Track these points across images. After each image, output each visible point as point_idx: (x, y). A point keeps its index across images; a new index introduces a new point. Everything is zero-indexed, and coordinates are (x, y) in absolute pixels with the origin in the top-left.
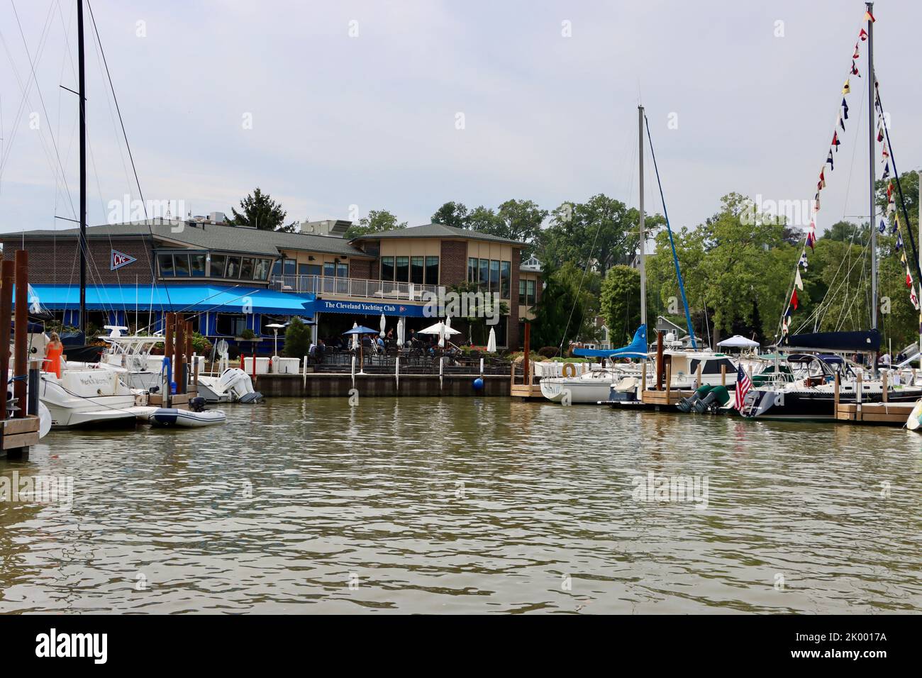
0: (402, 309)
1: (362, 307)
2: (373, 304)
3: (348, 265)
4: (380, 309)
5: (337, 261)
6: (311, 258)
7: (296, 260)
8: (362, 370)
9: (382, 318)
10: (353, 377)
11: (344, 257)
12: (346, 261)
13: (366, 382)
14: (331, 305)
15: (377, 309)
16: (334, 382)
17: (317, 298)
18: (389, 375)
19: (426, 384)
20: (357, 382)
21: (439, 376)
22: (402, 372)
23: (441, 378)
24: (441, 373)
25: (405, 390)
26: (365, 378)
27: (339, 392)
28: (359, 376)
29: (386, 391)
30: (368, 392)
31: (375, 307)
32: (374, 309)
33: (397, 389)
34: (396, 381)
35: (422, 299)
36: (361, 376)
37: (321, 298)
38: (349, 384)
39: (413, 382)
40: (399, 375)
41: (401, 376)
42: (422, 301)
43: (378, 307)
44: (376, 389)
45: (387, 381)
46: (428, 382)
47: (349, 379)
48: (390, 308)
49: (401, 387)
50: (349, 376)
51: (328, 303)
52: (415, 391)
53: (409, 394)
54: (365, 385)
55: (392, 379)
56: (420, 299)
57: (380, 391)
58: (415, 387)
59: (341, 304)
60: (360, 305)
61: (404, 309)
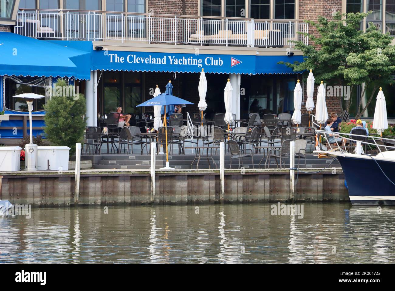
1: (168, 60)
2: (187, 56)
4: (198, 63)
8: (167, 163)
9: (200, 78)
10: (153, 175)
13: (175, 181)
14: (117, 58)
15: (193, 63)
16: (123, 182)
17: (94, 49)
18: (210, 170)
19: (267, 183)
20: (159, 182)
21: (290, 170)
22: (231, 165)
23: (292, 173)
24: (292, 165)
25: (234, 194)
26: (174, 175)
27: (131, 198)
28: (162, 173)
29: (204, 196)
30: (177, 197)
31: (190, 61)
32: (189, 64)
33: (223, 193)
34: (220, 180)
35: (268, 44)
36: (166, 173)
37: (102, 48)
38: (148, 185)
39: (248, 180)
40: (225, 171)
41: (229, 172)
42: (268, 47)
43: (194, 60)
44: (189, 192)
45: (206, 179)
46: (270, 181)
47: (146, 177)
48: (215, 60)
49: (229, 189)
50: (146, 173)
51: (114, 55)
52: (249, 195)
53: (241, 200)
54: (172, 186)
55: (214, 177)
56: (264, 45)
57: (196, 196)
58: (251, 188)
59: (135, 56)
60: (165, 57)
61: (238, 62)
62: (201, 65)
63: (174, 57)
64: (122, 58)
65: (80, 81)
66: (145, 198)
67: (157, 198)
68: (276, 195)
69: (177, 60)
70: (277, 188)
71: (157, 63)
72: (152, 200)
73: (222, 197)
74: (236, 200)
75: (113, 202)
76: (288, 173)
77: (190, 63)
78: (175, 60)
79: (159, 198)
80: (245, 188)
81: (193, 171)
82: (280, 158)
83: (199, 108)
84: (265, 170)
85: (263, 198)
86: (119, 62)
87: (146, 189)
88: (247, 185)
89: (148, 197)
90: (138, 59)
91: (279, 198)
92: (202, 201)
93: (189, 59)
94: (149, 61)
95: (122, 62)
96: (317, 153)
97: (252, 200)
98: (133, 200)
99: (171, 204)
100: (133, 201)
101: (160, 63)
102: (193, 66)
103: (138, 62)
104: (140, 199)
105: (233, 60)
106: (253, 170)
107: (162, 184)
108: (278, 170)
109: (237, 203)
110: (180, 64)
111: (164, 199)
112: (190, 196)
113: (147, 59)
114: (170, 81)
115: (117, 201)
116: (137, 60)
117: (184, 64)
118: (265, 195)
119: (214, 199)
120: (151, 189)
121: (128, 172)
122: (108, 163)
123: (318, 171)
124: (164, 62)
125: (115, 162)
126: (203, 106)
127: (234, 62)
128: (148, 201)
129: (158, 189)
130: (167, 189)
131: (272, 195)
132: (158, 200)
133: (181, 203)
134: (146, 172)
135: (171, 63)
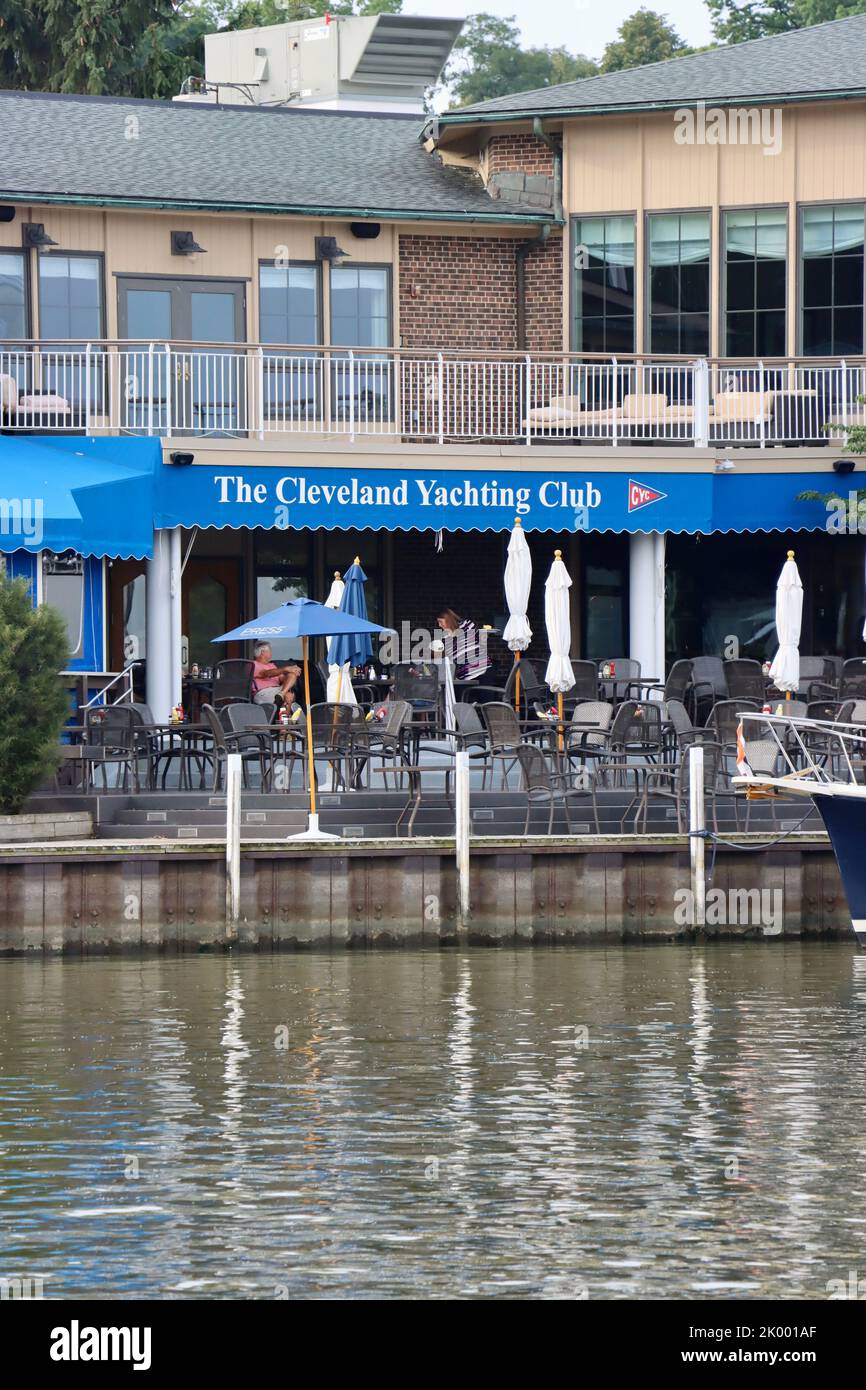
0: (638, 496)
1: (414, 493)
2: (479, 478)
3: (389, 267)
4: (506, 497)
5: (326, 251)
6: (182, 245)
7: (101, 256)
8: (314, 819)
9: (511, 549)
10: (233, 857)
11: (365, 231)
12: (383, 249)
13: (308, 874)
14: (244, 490)
15: (499, 501)
16: (136, 878)
17: (166, 460)
18: (422, 841)
19: (616, 879)
20: (257, 878)
21: (689, 838)
22: (527, 823)
23: (697, 848)
24: (697, 822)
25: (505, 913)
26: (302, 855)
27: (161, 931)
28: (264, 849)
29: (405, 921)
30: (313, 927)
31: (489, 494)
32: (485, 502)
33: (465, 912)
34: (458, 871)
35: (766, 437)
36: (276, 849)
37: (191, 457)
38: (217, 887)
39: (551, 871)
40: (471, 842)
41: (485, 845)
42: (769, 445)
43: (503, 491)
44: (355, 910)
45: (409, 869)
46: (627, 872)
47: (211, 862)
48: (573, 492)
49: (488, 900)
50: (212, 850)
51: (233, 478)
52: (558, 919)
53: (529, 932)
54: (299, 892)
55: (437, 862)
56: (756, 439)
57: (381, 922)
58: (562, 896)
59: (303, 481)
60: (405, 483)
61: (653, 495)
62: (527, 507)
63: (434, 482)
64: (260, 489)
65: (114, 561)
66: (211, 931)
67: (248, 930)
68: (648, 918)
69: (444, 491)
70: (651, 894)
71: (379, 502)
72: (229, 935)
73: (462, 924)
74: (512, 932)
75: (106, 943)
76: (685, 849)
77: (489, 499)
78: (437, 492)
79: (256, 930)
80: (543, 895)
81: (366, 843)
82: (675, 800)
83: (507, 642)
84: (608, 840)
85: (603, 928)
86: (248, 499)
87: (213, 903)
88: (552, 885)
89: (218, 925)
90: (314, 490)
91: (659, 926)
92: (399, 936)
93: (485, 490)
94: (350, 496)
95: (259, 500)
96: (744, 786)
97: (568, 932)
98: (172, 935)
99: (296, 947)
100: (173, 940)
101: (387, 502)
102: (498, 508)
103: (313, 501)
104: (196, 933)
105: (635, 488)
106: (568, 840)
107: (268, 886)
108: (649, 839)
109: (515, 941)
110: (456, 503)
111: (272, 932)
112: (362, 923)
113: (344, 491)
114: (357, 561)
115: (119, 940)
116: (310, 493)
117: (467, 503)
118: (609, 917)
119: (438, 931)
120: (228, 900)
121: (153, 847)
122: (143, 821)
123: (773, 841)
124: (400, 499)
125: (163, 815)
126: (520, 635)
127: (637, 495)
128: (220, 939)
129: (252, 900)
130: (284, 901)
131: (635, 919)
132: (252, 936)
133: (328, 945)
134: (210, 846)
135: (426, 502)
